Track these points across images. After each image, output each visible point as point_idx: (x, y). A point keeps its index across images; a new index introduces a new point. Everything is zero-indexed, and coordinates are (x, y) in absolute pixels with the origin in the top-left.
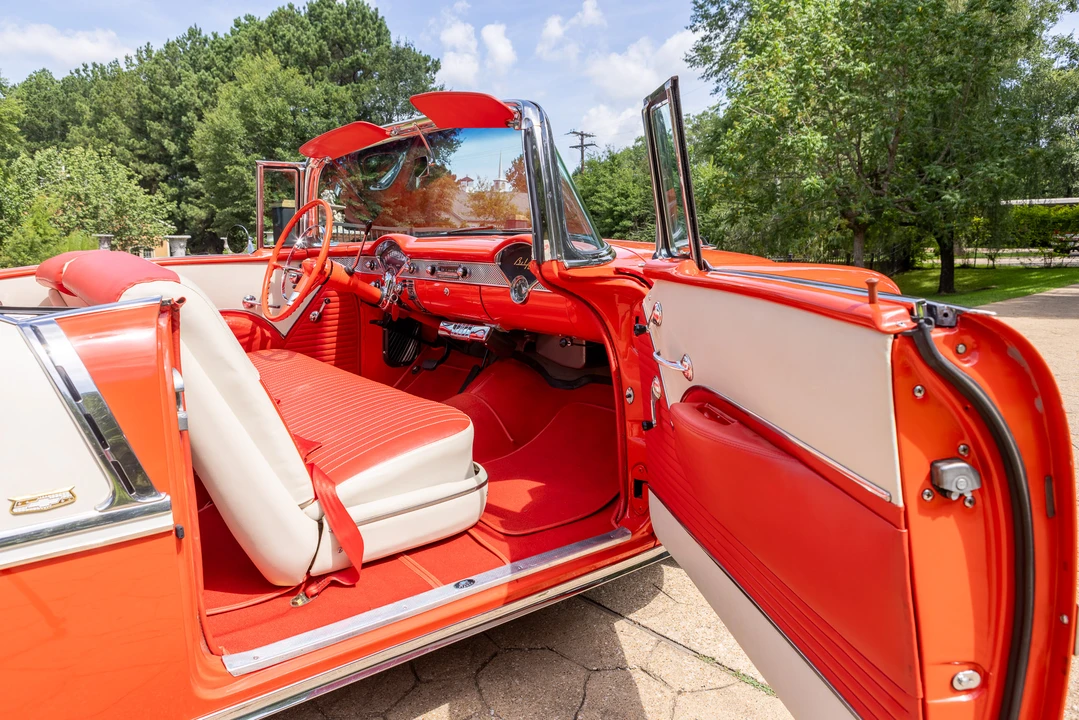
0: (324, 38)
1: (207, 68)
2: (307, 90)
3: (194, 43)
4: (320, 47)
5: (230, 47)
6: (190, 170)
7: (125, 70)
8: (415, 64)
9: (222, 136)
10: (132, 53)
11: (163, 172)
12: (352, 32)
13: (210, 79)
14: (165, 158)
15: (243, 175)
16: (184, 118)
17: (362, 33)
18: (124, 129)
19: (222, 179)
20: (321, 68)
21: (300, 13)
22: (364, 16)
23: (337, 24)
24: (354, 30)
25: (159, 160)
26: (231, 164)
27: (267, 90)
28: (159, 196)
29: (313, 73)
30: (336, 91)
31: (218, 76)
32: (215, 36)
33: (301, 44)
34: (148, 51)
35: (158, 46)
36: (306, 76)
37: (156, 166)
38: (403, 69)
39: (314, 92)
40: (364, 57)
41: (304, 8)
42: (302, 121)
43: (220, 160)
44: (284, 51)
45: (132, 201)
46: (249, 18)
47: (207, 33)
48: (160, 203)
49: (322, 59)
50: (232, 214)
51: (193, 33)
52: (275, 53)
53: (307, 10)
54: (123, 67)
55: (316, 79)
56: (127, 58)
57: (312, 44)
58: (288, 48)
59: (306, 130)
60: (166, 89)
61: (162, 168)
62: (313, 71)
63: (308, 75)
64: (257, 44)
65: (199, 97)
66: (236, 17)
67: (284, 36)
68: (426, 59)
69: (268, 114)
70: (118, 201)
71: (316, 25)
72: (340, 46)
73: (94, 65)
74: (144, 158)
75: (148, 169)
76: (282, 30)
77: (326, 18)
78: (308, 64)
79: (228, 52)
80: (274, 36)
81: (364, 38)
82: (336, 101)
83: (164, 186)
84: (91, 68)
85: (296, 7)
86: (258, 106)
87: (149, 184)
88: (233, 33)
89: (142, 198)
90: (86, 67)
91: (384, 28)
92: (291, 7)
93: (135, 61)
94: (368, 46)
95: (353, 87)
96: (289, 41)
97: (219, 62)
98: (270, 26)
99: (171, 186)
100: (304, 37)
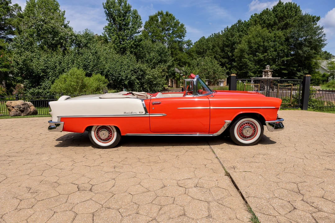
0: (276, 17)
1: (242, 31)
2: (269, 34)
3: (239, 24)
4: (275, 20)
5: (249, 24)
6: (234, 60)
7: (221, 34)
8: (308, 20)
9: (242, 51)
10: (223, 30)
11: (227, 61)
12: (286, 13)
13: (242, 34)
14: (228, 57)
15: (247, 61)
16: (234, 46)
17: (289, 13)
18: (219, 50)
19: (241, 63)
20: (274, 27)
21: (270, 10)
22: (291, 7)
23: (281, 12)
24: (287, 13)
25: (226, 58)
26: (243, 59)
27: (256, 36)
28: (225, 68)
29: (271, 29)
30: (278, 33)
31: (244, 33)
32: (245, 21)
33: (268, 20)
34: (227, 28)
35: (230, 27)
36: (269, 30)
37: (226, 60)
38: (303, 22)
39: (270, 35)
40: (290, 21)
41: (272, 8)
42: (266, 44)
43: (241, 57)
44: (263, 23)
45: (217, 70)
46: (255, 14)
47: (243, 21)
48: (224, 70)
49: (275, 23)
50: (243, 72)
51: (239, 21)
52: (260, 24)
53: (273, 9)
54: (221, 33)
55: (273, 30)
56: (222, 31)
57: (272, 19)
58: (264, 22)
59: (267, 47)
60: (230, 38)
61: (227, 60)
62: (272, 28)
63: (270, 29)
64: (256, 23)
65: (238, 40)
66: (252, 15)
67: (264, 19)
68: (314, 17)
69: (256, 43)
70: (214, 70)
71: (275, 13)
72: (281, 19)
73: (215, 34)
74: (223, 58)
75: (223, 60)
76: (263, 17)
77: (278, 11)
78: (270, 26)
79: (248, 25)
80: (261, 19)
81: (290, 15)
82: (278, 36)
83: (227, 65)
84: (214, 35)
85: (269, 9)
86: (253, 41)
87: (222, 65)
88: (250, 20)
89: (220, 69)
90: (212, 34)
91: (298, 10)
92: (267, 9)
93: (224, 32)
94: (291, 17)
95: (284, 31)
96: (265, 20)
97: (245, 29)
98: (260, 16)
99: (229, 65)
100: (270, 18)
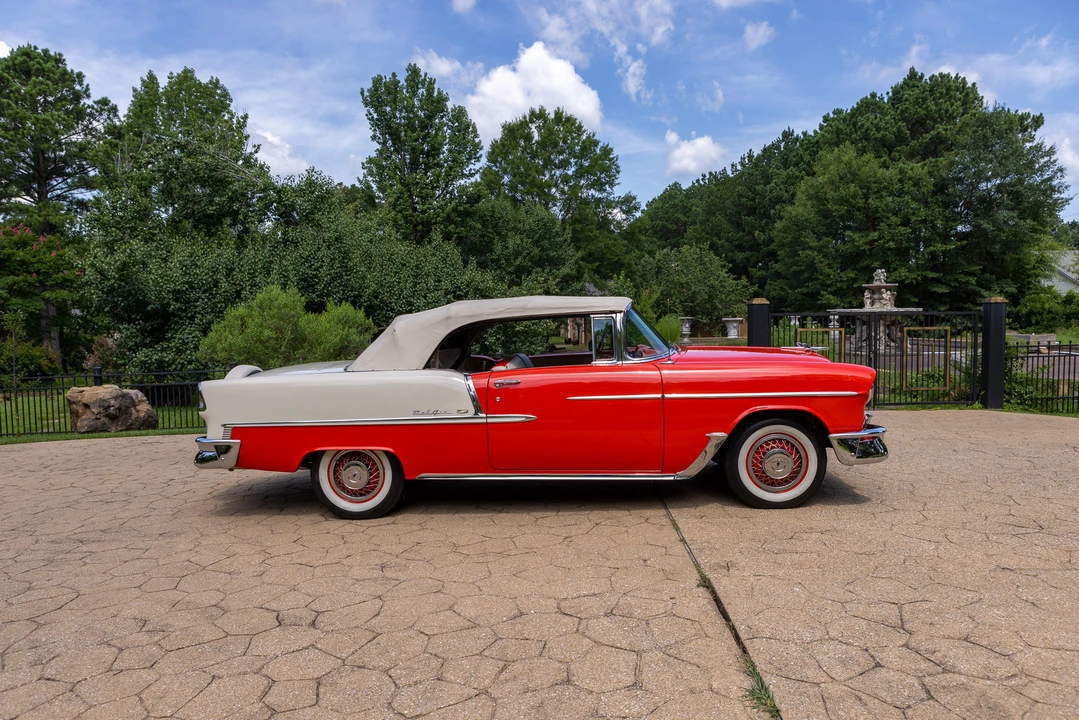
0: (904, 120)
1: (796, 165)
2: (881, 172)
3: (787, 144)
4: (899, 128)
5: (817, 142)
6: (773, 256)
7: (731, 176)
8: (1006, 126)
9: (799, 225)
10: (737, 161)
11: (753, 259)
12: (934, 108)
13: (797, 173)
14: (755, 247)
15: (814, 258)
16: (772, 211)
17: (944, 107)
18: (727, 226)
19: (795, 263)
20: (899, 148)
21: (882, 99)
22: (948, 89)
23: (918, 103)
24: (936, 105)
25: (751, 248)
26: (803, 250)
27: (841, 178)
28: (744, 281)
29: (889, 155)
30: (911, 169)
31: (804, 169)
32: (805, 134)
33: (878, 129)
34: (750, 156)
35: (757, 152)
36: (882, 160)
37: (747, 254)
38: (989, 134)
39: (887, 173)
40: (946, 130)
41: (888, 93)
42: (873, 202)
43: (797, 245)
44: (861, 139)
45: (722, 286)
46: (838, 112)
47: (798, 132)
48: (744, 286)
49: (900, 139)
50: (804, 294)
51: (787, 135)
52: (852, 143)
53: (891, 94)
54: (729, 172)
55: (893, 160)
56: (733, 165)
57: (890, 125)
58: (866, 137)
59: (877, 211)
60: (759, 188)
61: (753, 255)
62: (890, 153)
63: (886, 158)
64: (838, 137)
65: (786, 191)
66: (825, 114)
67: (863, 125)
68: (1023, 118)
69: (843, 201)
70: (711, 287)
71: (898, 108)
72: (919, 125)
73: (711, 173)
74: (740, 248)
75: (740, 256)
76: (861, 120)
77: (907, 100)
78: (886, 147)
79: (812, 145)
80: (855, 126)
81: (947, 111)
82: (910, 178)
83: (753, 270)
84: (708, 176)
85: (879, 95)
86: (831, 194)
87: (737, 271)
88: (821, 127)
89: (731, 282)
90: (704, 176)
91: (971, 96)
92: (873, 95)
93: (739, 167)
94: (951, 118)
95: (931, 162)
96: (868, 129)
97: (807, 158)
98: (851, 118)
99: (759, 270)
100: (882, 124)
